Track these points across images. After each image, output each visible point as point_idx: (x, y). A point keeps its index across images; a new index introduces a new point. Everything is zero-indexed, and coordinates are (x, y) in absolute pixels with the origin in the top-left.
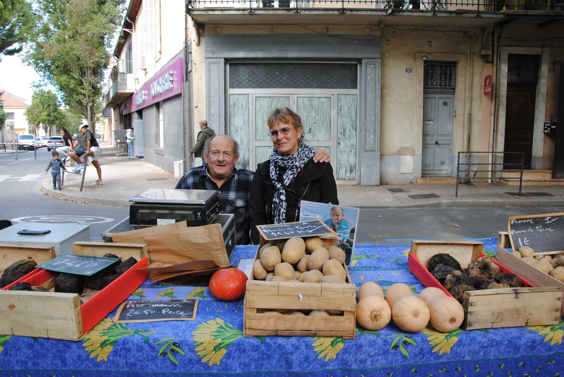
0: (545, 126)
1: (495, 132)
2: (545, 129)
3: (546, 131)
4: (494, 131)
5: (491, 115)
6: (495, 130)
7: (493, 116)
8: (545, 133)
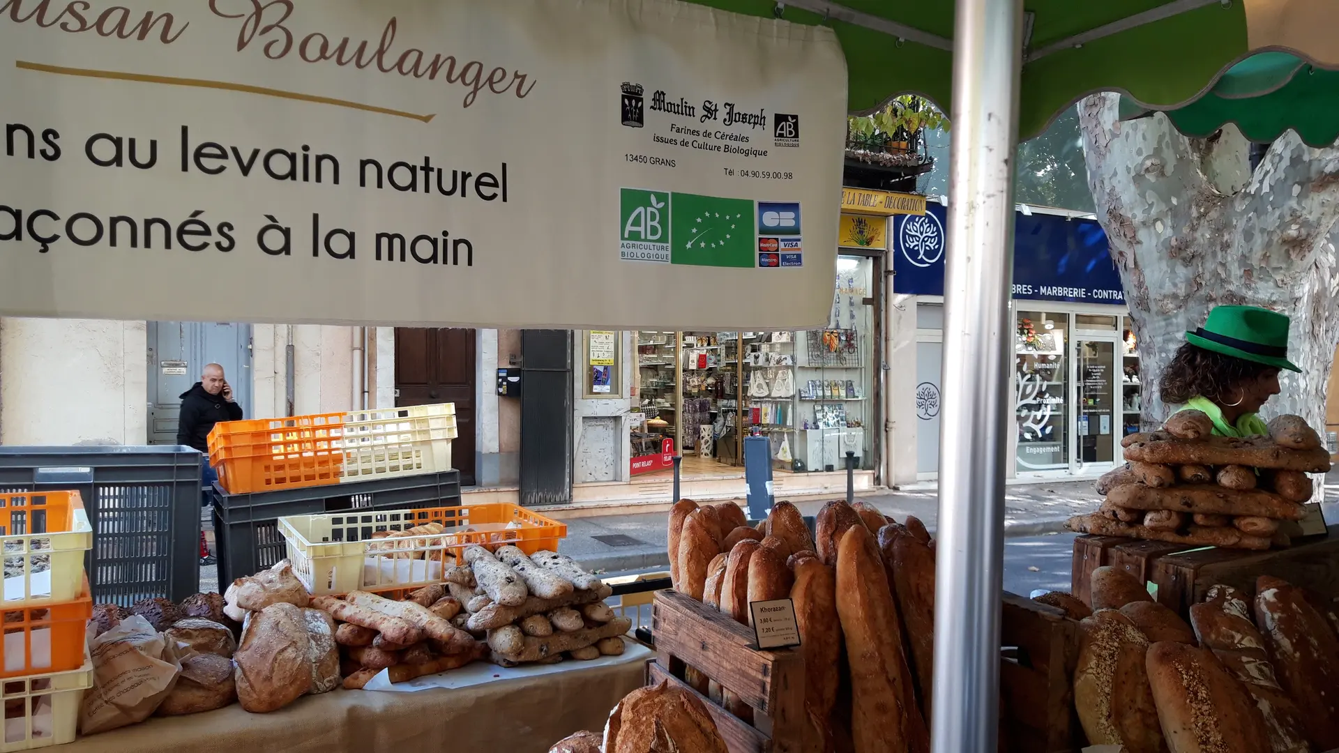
0: (498, 377)
1: (366, 394)
2: (499, 385)
3: (501, 390)
4: (363, 392)
5: (353, 349)
6: (366, 389)
7: (357, 354)
8: (499, 394)
